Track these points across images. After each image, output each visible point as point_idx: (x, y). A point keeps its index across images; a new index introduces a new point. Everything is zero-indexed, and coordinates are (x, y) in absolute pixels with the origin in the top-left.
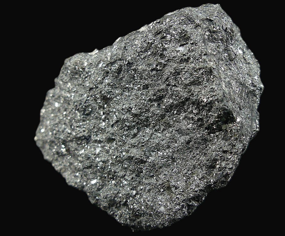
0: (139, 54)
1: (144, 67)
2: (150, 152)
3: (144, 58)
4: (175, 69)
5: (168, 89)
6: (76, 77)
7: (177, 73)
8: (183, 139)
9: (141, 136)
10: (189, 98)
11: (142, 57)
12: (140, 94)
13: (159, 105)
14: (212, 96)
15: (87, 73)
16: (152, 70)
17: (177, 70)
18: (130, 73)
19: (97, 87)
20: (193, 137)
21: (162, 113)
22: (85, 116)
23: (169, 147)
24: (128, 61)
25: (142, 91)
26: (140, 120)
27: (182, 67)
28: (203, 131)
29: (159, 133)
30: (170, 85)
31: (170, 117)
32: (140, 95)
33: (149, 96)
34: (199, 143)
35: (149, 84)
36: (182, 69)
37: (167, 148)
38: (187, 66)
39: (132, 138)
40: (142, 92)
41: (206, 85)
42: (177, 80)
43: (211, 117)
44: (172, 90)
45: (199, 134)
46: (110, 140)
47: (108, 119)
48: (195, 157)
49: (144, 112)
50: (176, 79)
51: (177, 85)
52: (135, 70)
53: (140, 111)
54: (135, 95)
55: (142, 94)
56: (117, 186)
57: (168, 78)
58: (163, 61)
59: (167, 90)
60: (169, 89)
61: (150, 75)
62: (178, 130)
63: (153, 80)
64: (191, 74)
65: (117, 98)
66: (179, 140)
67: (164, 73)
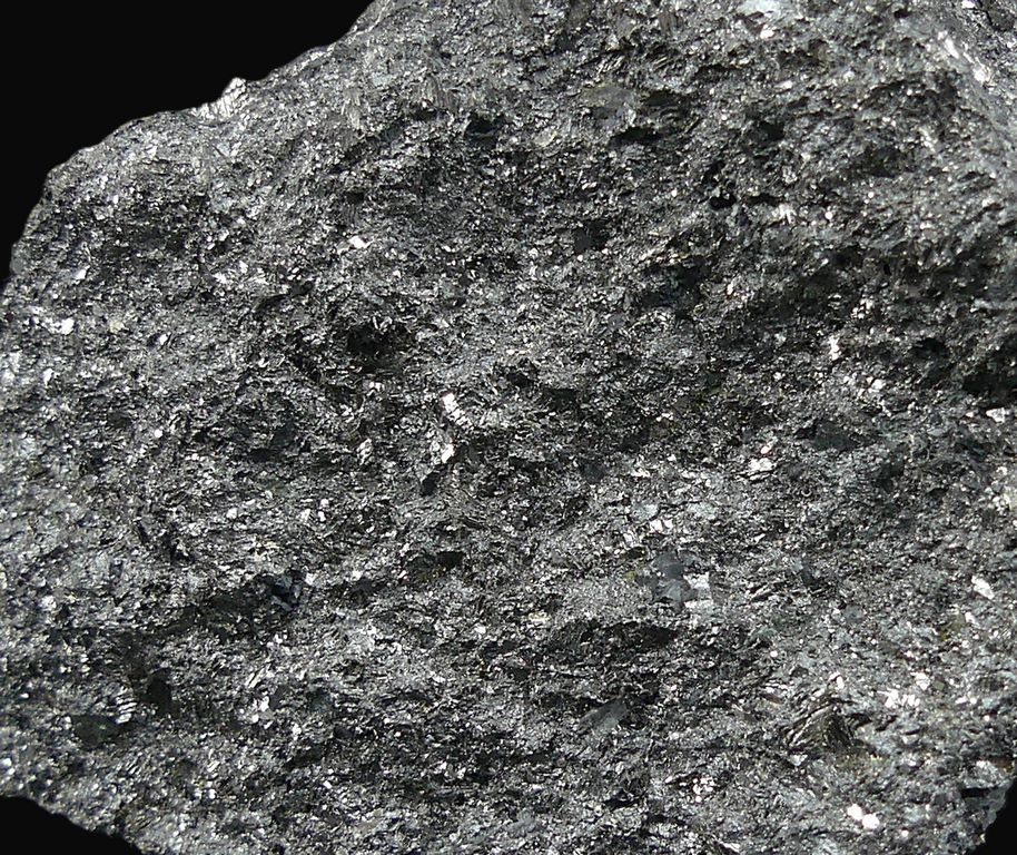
0: (526, 70)
1: (567, 132)
2: (682, 579)
3: (561, 84)
4: (751, 112)
5: (726, 226)
6: (152, 254)
7: (768, 130)
8: (846, 469)
9: (614, 504)
10: (856, 247)
11: (547, 80)
12: (567, 278)
13: (682, 315)
14: (980, 215)
15: (224, 220)
16: (621, 139)
17: (768, 113)
18: (490, 177)
19: (307, 289)
20: (903, 448)
21: (708, 357)
22: (244, 467)
23: (777, 529)
24: (474, 115)
25: (571, 265)
26: (592, 419)
27: (790, 97)
28: (951, 405)
29: (706, 465)
30: (733, 200)
31: (755, 371)
32: (566, 285)
33: (617, 283)
34: (947, 468)
35: (610, 219)
36: (793, 105)
37: (771, 536)
38: (818, 86)
39: (563, 526)
40: (574, 270)
41: (934, 164)
42: (770, 169)
43: (988, 322)
44: (751, 223)
45: (937, 421)
46: (430, 567)
47: (393, 455)
48: (937, 543)
49: (608, 371)
50: (761, 163)
51: (773, 192)
52: (519, 157)
53: (583, 369)
54: (537, 290)
55: (577, 279)
56: (513, 815)
57: (716, 167)
58: (674, 84)
59: (720, 230)
60: (732, 224)
61: (609, 169)
62: (814, 427)
63: (629, 193)
64: (848, 123)
65: (435, 328)
66: (827, 479)
67: (687, 147)
